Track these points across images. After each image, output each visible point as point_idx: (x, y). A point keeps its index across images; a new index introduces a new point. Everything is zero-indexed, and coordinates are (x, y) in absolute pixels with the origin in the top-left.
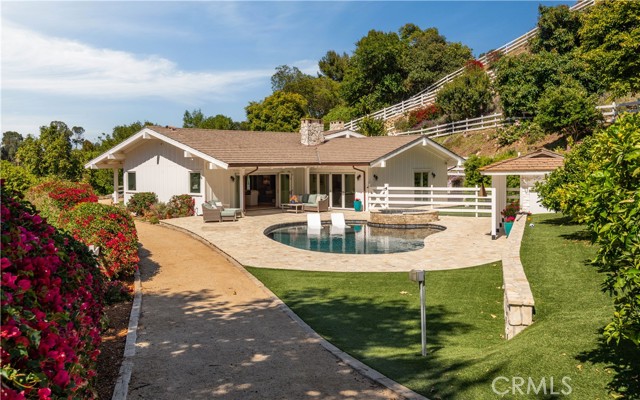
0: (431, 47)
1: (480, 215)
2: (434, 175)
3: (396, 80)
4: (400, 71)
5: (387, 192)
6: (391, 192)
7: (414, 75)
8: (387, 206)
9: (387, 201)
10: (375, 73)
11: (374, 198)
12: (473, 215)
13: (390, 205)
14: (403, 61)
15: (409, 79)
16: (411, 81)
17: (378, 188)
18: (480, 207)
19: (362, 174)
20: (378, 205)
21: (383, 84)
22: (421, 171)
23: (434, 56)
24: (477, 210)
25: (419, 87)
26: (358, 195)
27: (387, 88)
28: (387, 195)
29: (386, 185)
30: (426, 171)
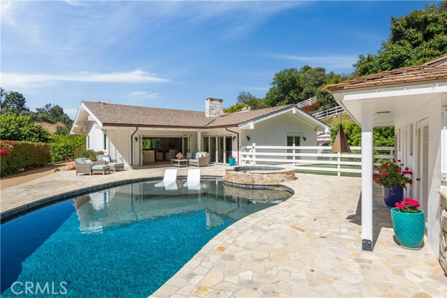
0: (317, 74)
1: (343, 174)
2: (305, 139)
3: (296, 93)
4: (299, 88)
5: (254, 150)
6: (258, 150)
7: (306, 89)
8: (254, 163)
9: (254, 159)
10: (284, 90)
11: (245, 156)
12: (335, 174)
13: (257, 162)
14: (301, 83)
15: (304, 92)
16: (306, 93)
17: (248, 147)
18: (342, 166)
19: (236, 135)
20: (248, 162)
21: (289, 96)
22: (294, 135)
23: (319, 79)
24: (339, 170)
25: (309, 95)
26: (234, 154)
27: (292, 97)
28: (254, 153)
29: (254, 144)
30: (297, 135)
